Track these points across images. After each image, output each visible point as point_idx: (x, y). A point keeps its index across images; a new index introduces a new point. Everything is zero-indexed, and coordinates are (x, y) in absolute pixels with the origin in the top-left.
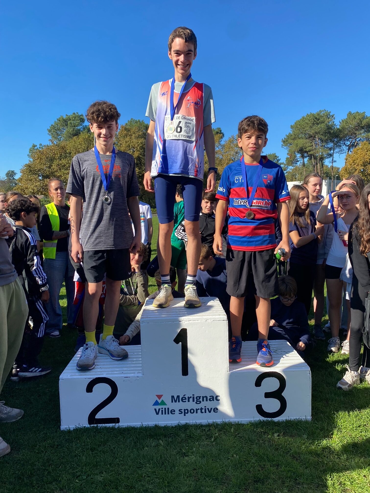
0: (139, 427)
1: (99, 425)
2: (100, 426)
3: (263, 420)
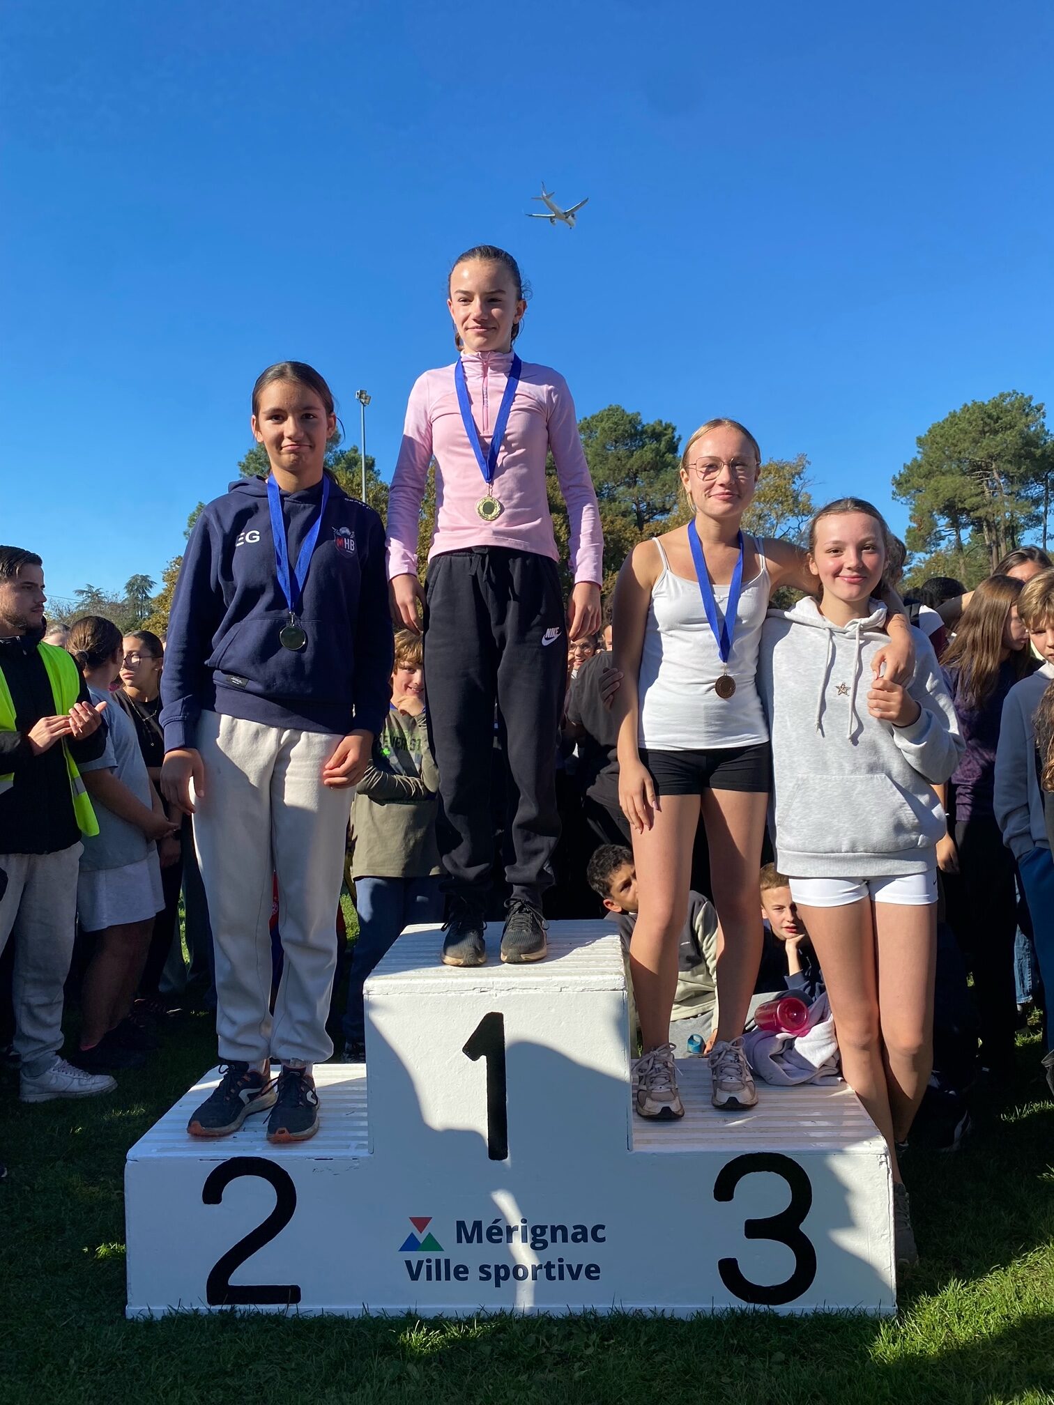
0: (356, 1317)
1: (238, 1307)
2: (243, 1311)
3: (743, 1312)
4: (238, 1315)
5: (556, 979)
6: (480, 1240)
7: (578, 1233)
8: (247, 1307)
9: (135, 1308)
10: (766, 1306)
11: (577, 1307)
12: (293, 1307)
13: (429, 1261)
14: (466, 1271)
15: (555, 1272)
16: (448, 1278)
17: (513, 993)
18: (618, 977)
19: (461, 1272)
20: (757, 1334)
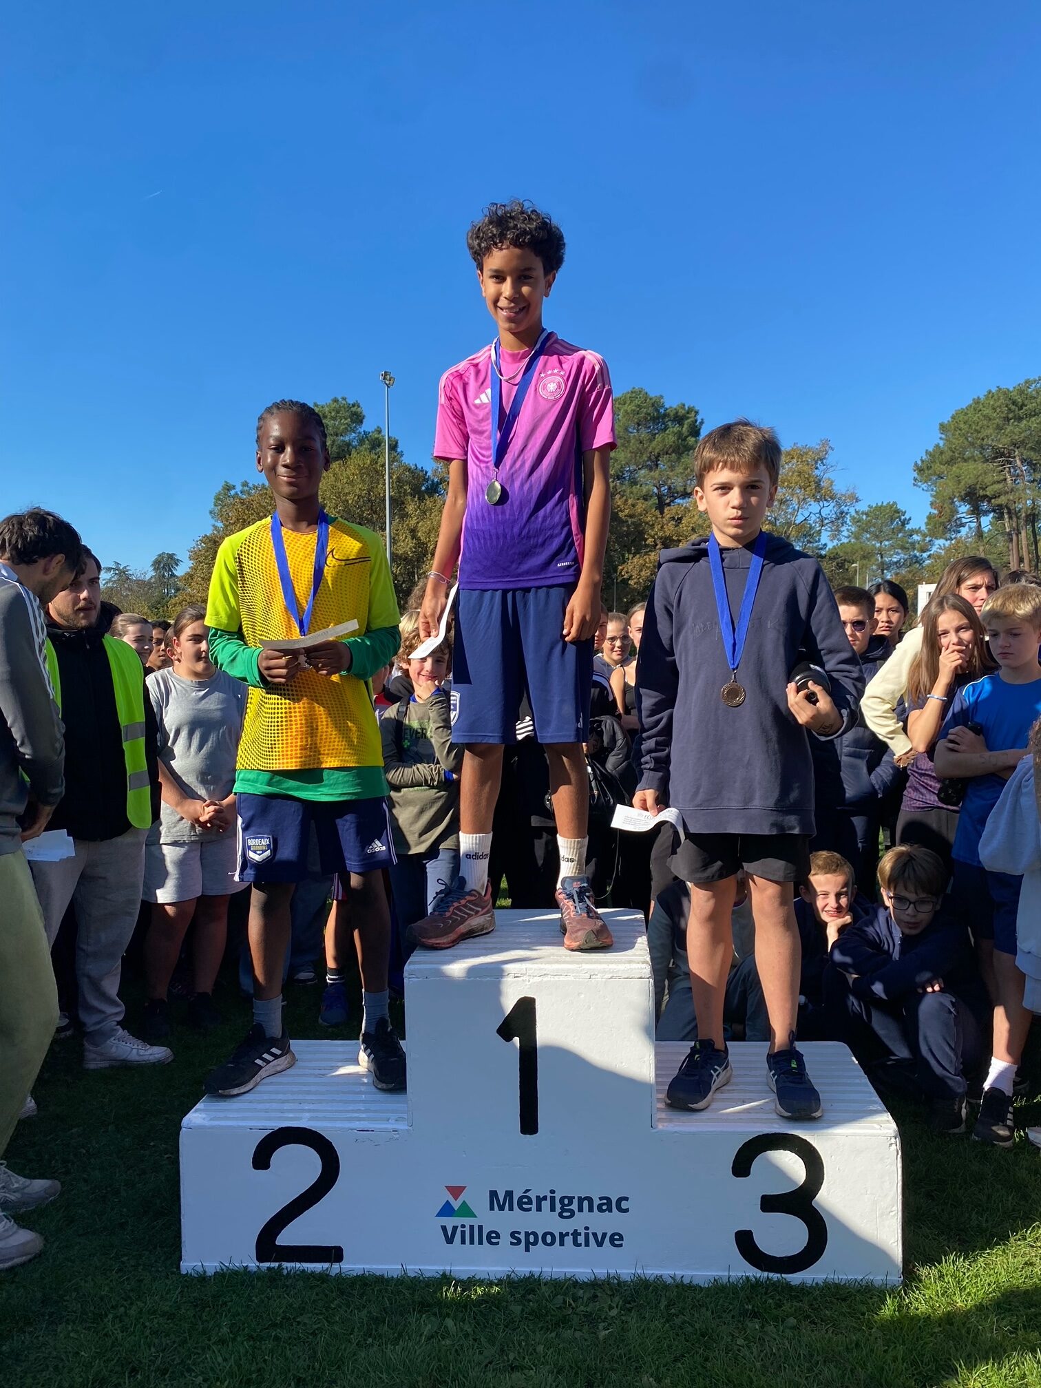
0: (394, 1276)
1: (285, 1264)
2: (289, 1269)
3: (757, 1279)
4: (285, 1272)
5: (585, 966)
7: (604, 1204)
8: (293, 1264)
9: (189, 1264)
10: (779, 1275)
11: (601, 1272)
12: (336, 1265)
13: (463, 1226)
14: (498, 1236)
15: (581, 1239)
16: (481, 1242)
17: (545, 979)
19: (493, 1238)
20: (771, 1301)
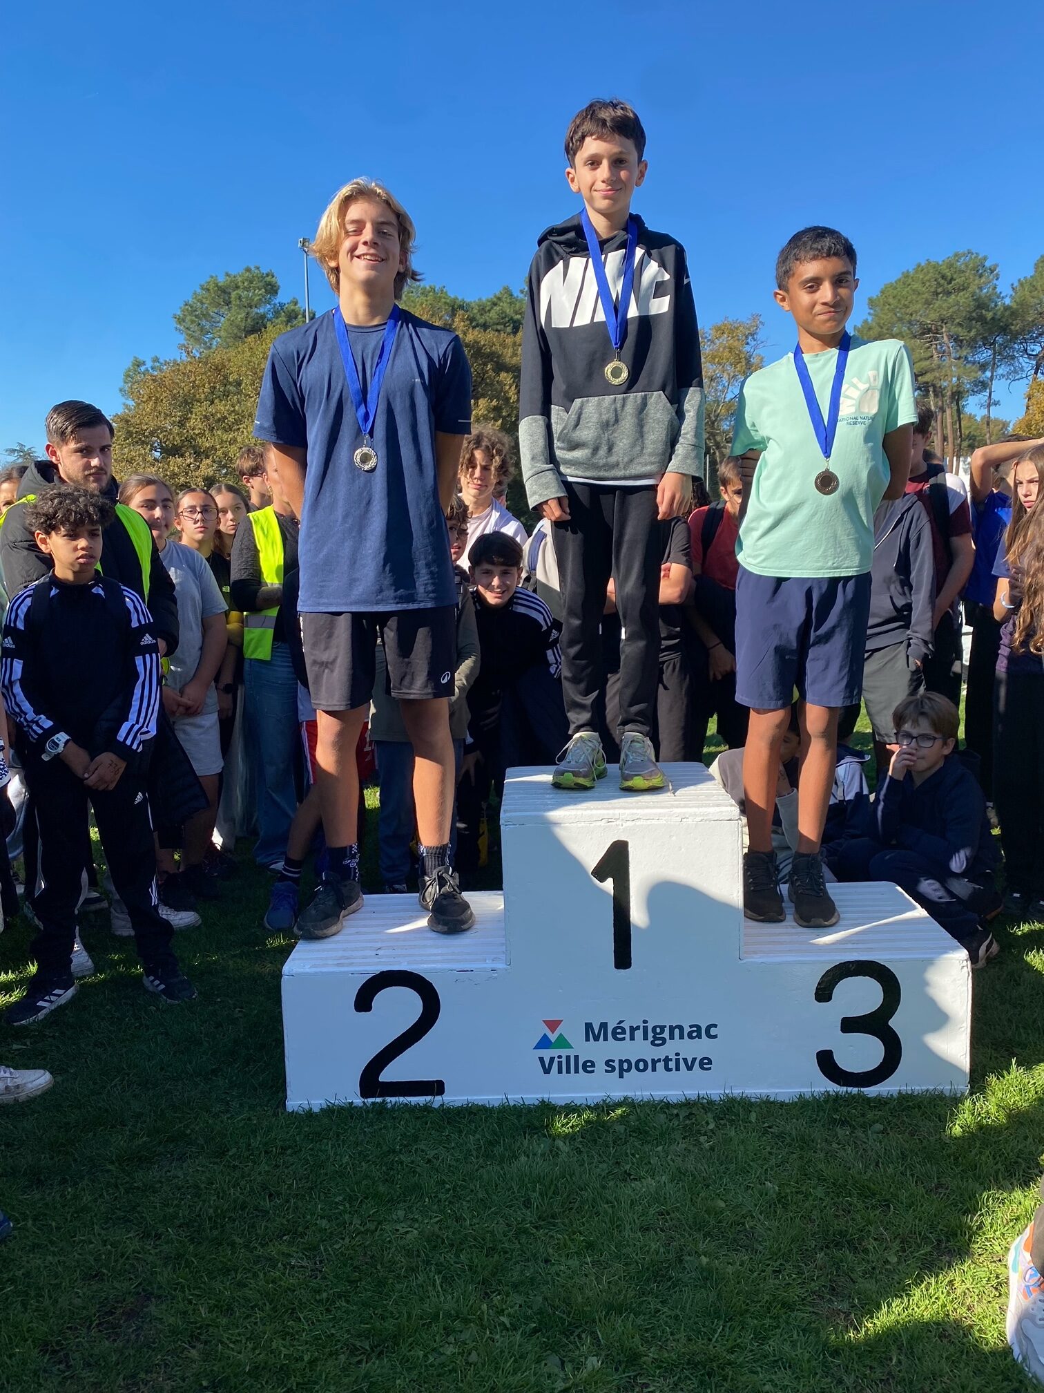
0: (497, 1105)
1: (388, 1099)
2: (393, 1103)
3: (837, 1093)
5: (676, 810)
6: (606, 1039)
7: (694, 1031)
8: (397, 1098)
9: (294, 1102)
10: (857, 1089)
11: (692, 1094)
12: (438, 1098)
13: (560, 1057)
14: (593, 1065)
15: (672, 1065)
16: (577, 1071)
17: (638, 823)
18: (733, 808)
19: (589, 1066)
